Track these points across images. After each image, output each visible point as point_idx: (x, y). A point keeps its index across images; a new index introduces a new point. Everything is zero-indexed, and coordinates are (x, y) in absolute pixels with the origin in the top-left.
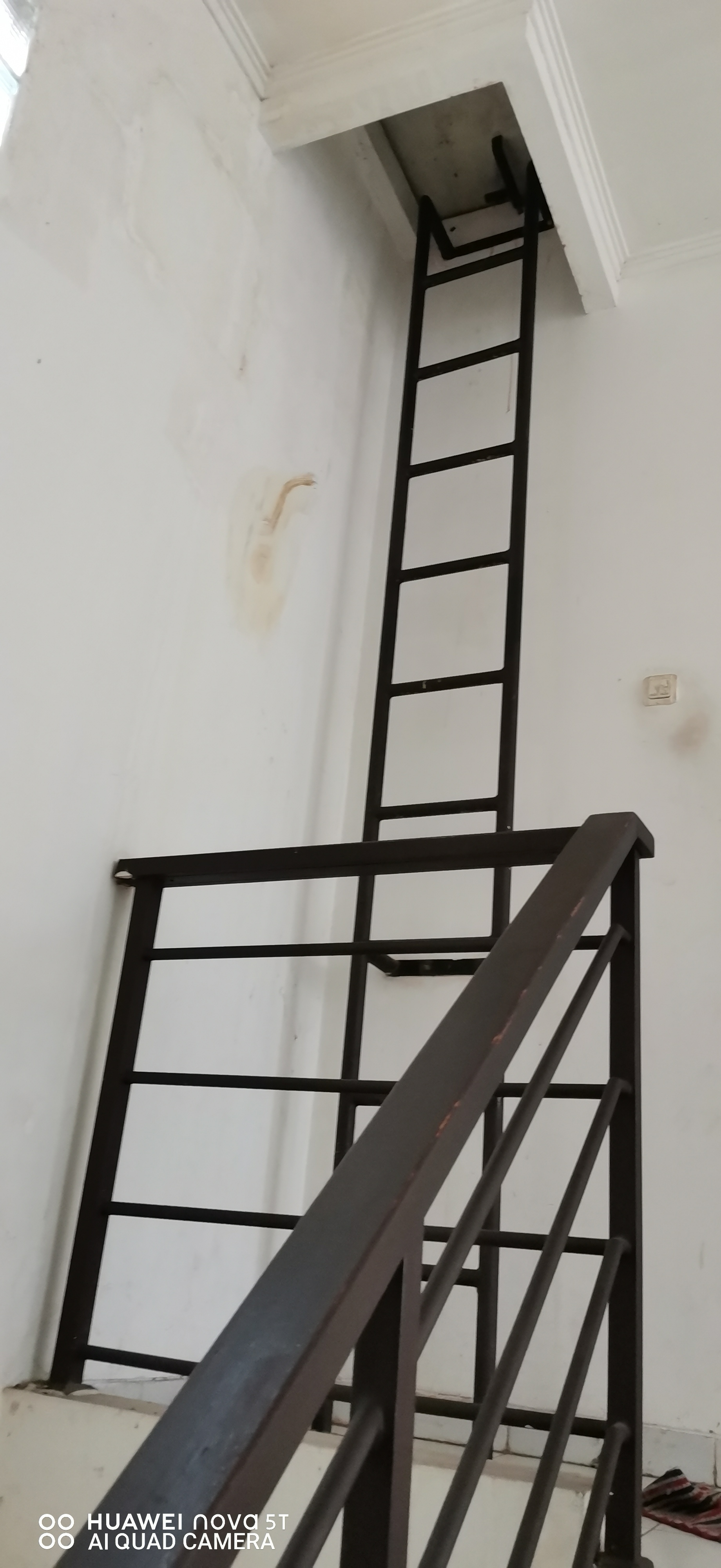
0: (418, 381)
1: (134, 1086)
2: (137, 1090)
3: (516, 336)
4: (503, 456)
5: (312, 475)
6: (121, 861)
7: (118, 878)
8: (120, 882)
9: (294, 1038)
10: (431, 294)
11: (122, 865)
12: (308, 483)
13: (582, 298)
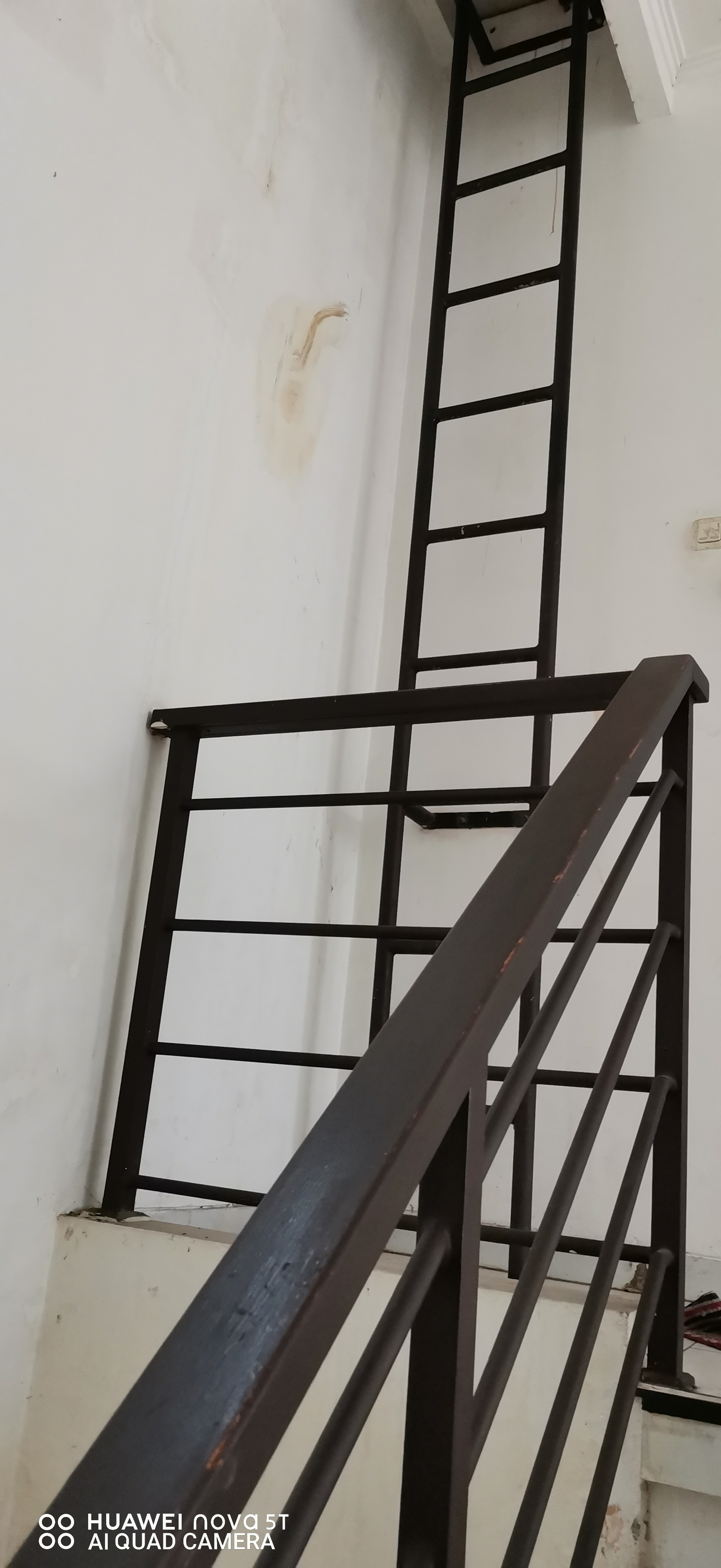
0: (456, 200)
1: (176, 934)
2: (179, 937)
3: (562, 147)
4: (548, 282)
5: (344, 305)
6: (155, 711)
7: (153, 728)
8: (155, 732)
9: (331, 889)
10: (470, 102)
11: (157, 715)
12: (340, 314)
13: (635, 104)
